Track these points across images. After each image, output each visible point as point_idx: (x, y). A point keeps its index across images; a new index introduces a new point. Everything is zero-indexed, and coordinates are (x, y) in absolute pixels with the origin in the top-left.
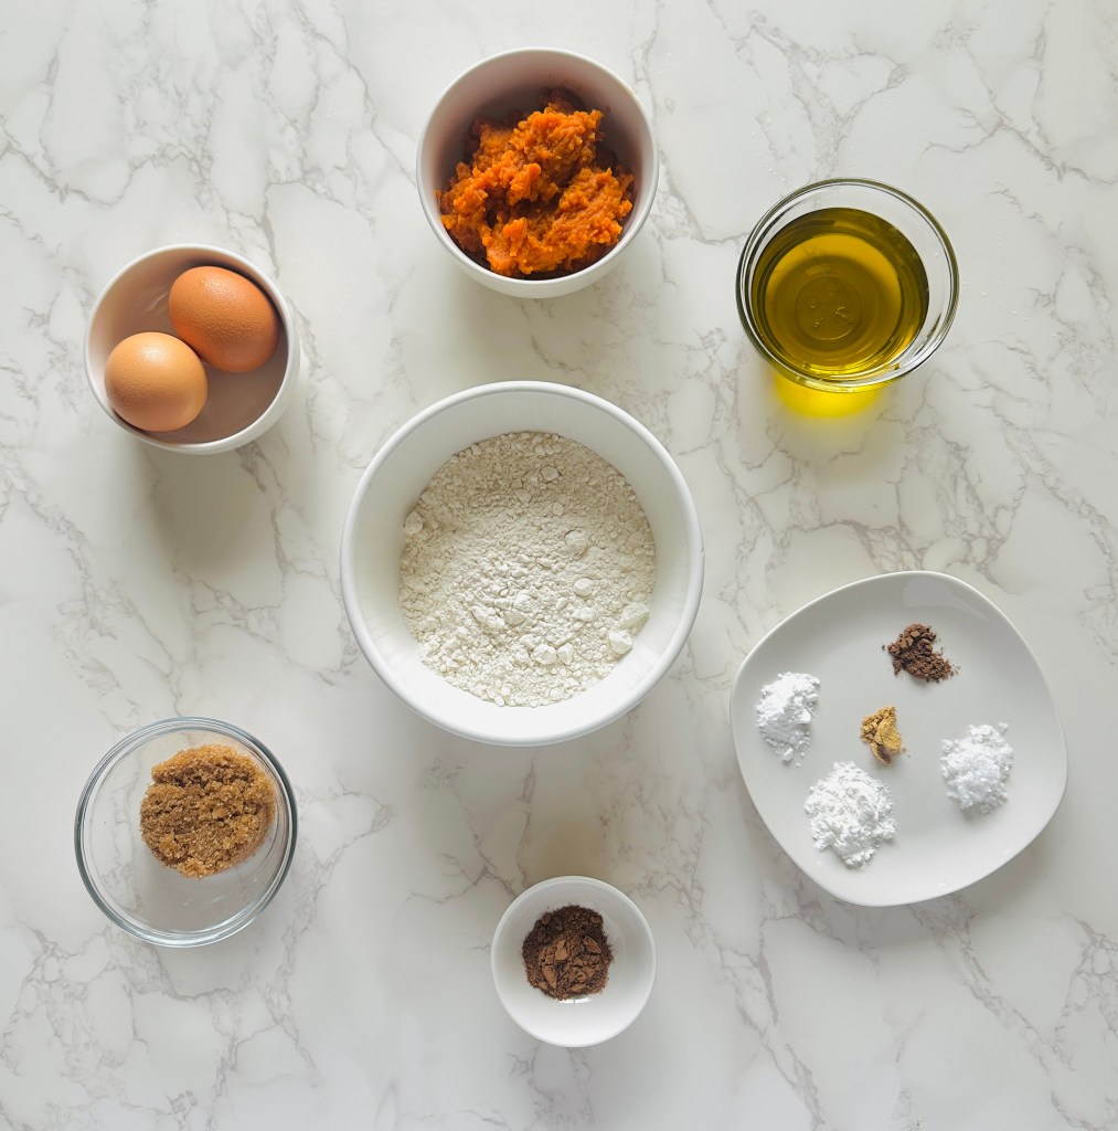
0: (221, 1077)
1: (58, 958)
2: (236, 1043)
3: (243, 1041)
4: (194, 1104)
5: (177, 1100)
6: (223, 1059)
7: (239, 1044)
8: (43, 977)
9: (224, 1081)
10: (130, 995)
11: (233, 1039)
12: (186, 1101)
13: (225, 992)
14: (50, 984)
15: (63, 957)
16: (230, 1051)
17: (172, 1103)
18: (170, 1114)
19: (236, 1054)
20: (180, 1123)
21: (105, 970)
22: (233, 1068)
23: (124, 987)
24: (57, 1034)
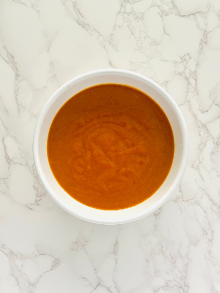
0: (201, 47)
1: (131, 3)
2: (206, 33)
3: (209, 32)
4: (190, 58)
5: (183, 57)
6: (201, 40)
7: (208, 33)
8: (125, 11)
9: (202, 48)
10: (161, 16)
11: (205, 32)
12: (187, 57)
13: (201, 13)
14: (128, 14)
15: (133, 3)
16: (204, 36)
17: (181, 58)
18: (180, 63)
19: (206, 37)
20: (185, 66)
21: (151, 7)
22: (206, 43)
23: (159, 13)
24: (132, 34)
